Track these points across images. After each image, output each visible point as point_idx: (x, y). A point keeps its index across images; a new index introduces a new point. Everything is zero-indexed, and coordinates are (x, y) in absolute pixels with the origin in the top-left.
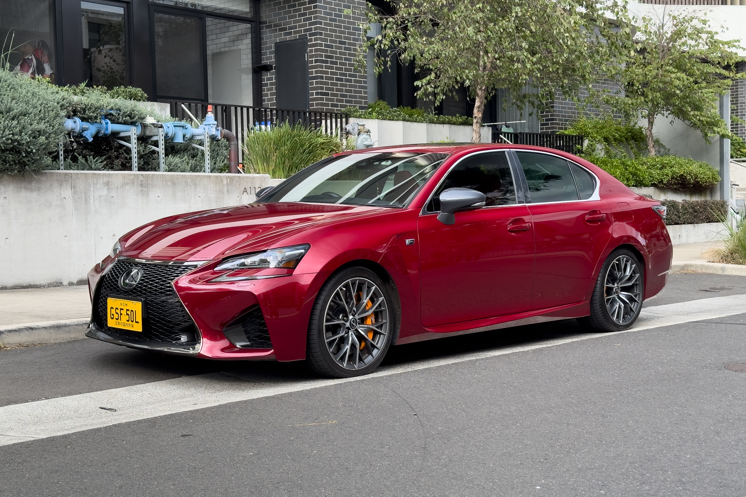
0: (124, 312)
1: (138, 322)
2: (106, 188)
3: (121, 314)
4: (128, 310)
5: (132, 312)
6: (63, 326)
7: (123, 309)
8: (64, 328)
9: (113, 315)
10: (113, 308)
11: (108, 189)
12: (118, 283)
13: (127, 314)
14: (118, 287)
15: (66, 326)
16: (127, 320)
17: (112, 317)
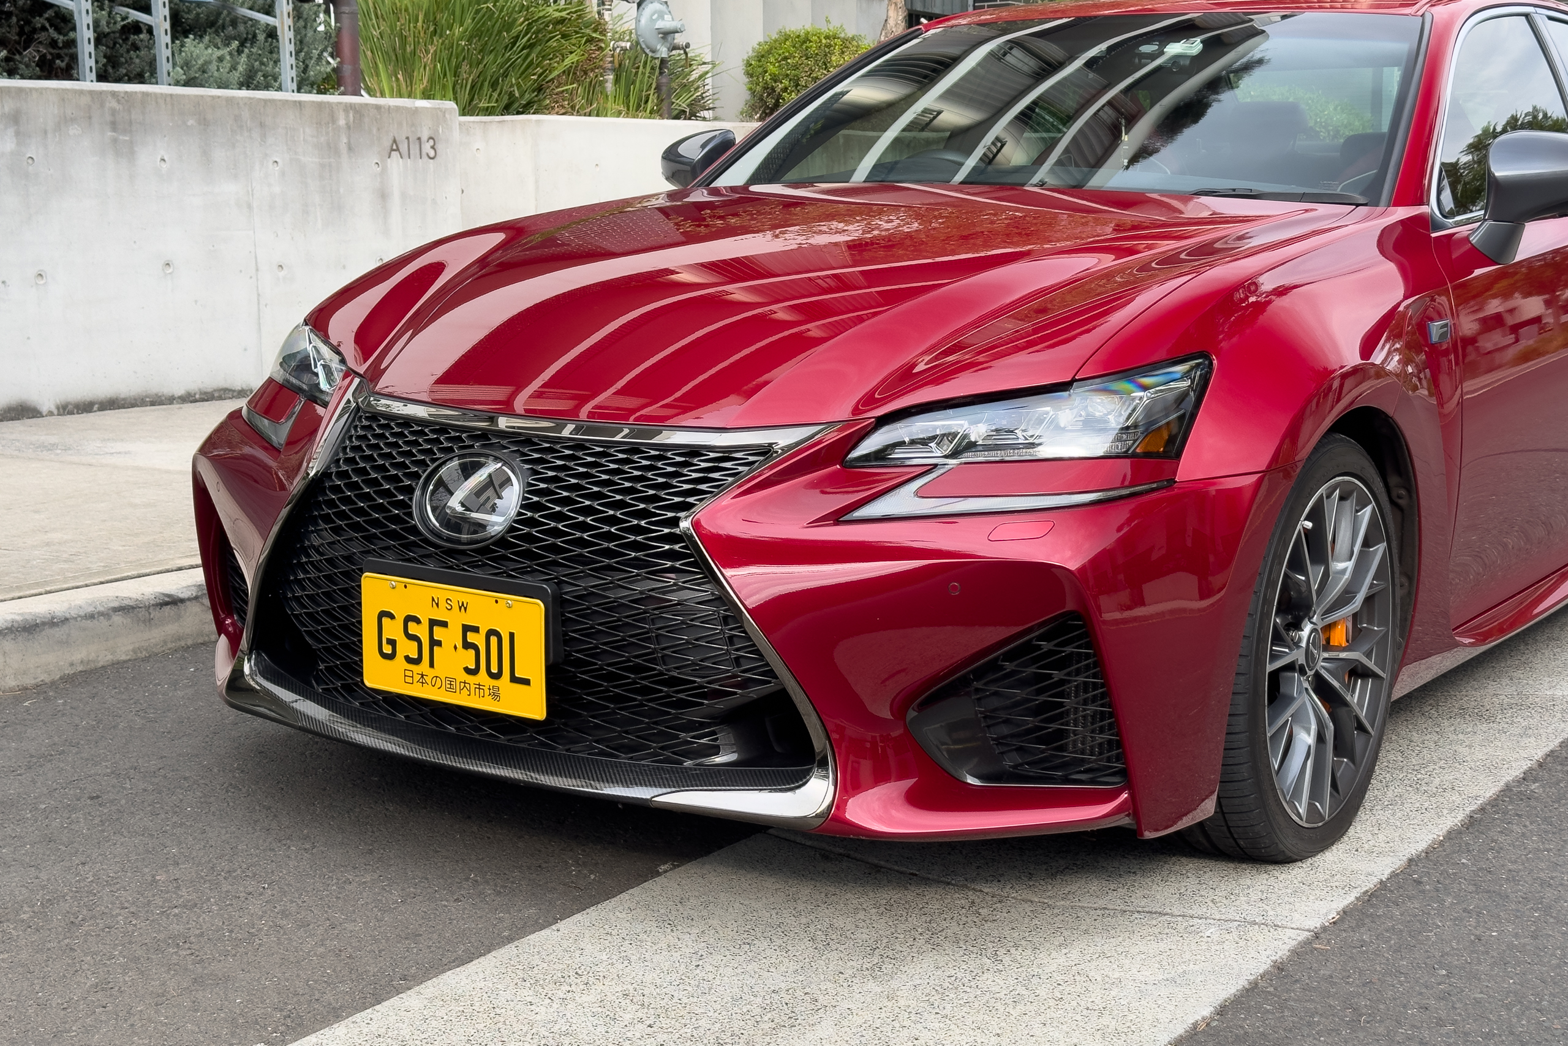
0: (450, 636)
1: (526, 682)
2: (11, 132)
3: (434, 643)
4: (476, 630)
5: (494, 640)
6: (44, 624)
7: (444, 624)
8: (48, 631)
9: (392, 643)
10: (392, 616)
11: (17, 134)
12: (410, 515)
13: (467, 645)
14: (414, 530)
15: (53, 622)
16: (468, 671)
17: (387, 649)
